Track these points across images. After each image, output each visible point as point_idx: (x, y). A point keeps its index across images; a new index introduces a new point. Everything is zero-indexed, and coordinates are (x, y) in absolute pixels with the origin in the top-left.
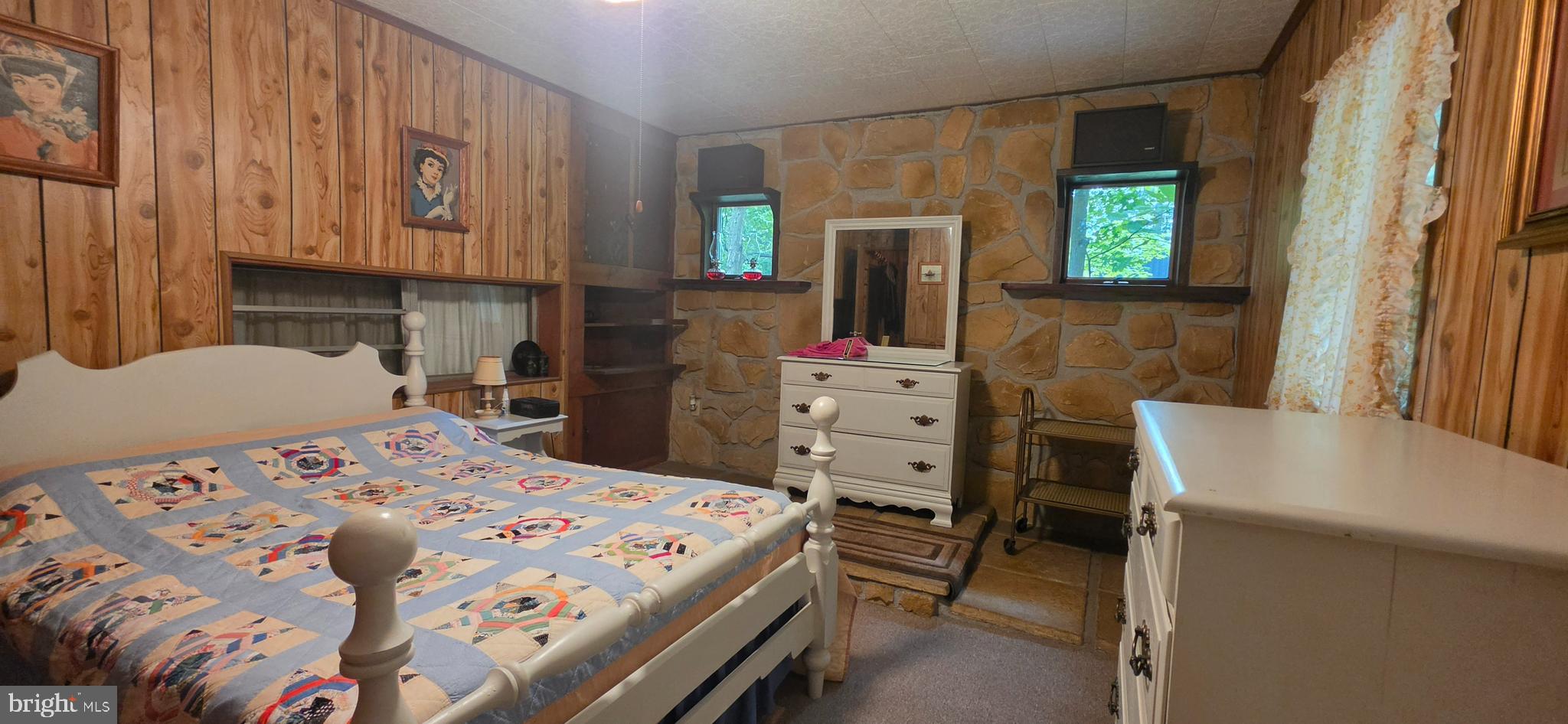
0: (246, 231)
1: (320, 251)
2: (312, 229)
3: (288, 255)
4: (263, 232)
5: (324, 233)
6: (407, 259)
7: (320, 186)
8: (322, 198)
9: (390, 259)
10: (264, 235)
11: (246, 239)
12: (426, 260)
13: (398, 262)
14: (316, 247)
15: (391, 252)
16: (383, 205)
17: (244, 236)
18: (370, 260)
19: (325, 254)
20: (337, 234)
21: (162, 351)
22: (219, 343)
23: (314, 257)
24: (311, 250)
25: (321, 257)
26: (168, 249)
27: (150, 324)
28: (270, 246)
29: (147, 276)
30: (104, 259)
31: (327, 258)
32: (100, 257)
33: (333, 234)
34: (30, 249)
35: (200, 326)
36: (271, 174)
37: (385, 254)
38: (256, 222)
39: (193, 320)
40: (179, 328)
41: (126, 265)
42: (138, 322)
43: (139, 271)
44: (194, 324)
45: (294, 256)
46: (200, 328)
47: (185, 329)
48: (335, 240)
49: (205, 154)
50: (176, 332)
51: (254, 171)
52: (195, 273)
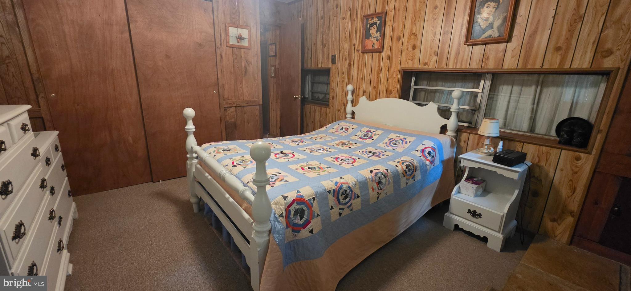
0: (407, 59)
1: (429, 64)
2: (427, 56)
3: (418, 67)
4: (411, 59)
5: (431, 56)
6: (467, 63)
7: (432, 36)
8: (432, 41)
9: (458, 64)
10: (412, 60)
11: (407, 63)
12: (478, 62)
13: (461, 65)
14: (427, 62)
15: (459, 61)
16: (459, 37)
17: (407, 61)
18: (448, 66)
19: (430, 65)
20: (435, 55)
21: (386, 98)
22: (397, 98)
23: (426, 66)
24: (426, 64)
25: (429, 66)
26: (390, 68)
27: (385, 91)
28: (413, 64)
29: (386, 77)
30: (380, 73)
31: (431, 66)
32: (379, 72)
33: (434, 56)
34: (369, 71)
35: (394, 92)
36: (417, 37)
37: (456, 62)
38: (410, 56)
39: (393, 90)
40: (390, 92)
41: (383, 74)
42: (383, 89)
43: (385, 76)
44: (393, 91)
45: (420, 67)
46: (394, 93)
47: (391, 92)
48: (435, 58)
49: (402, 36)
50: (389, 93)
51: (412, 37)
52: (395, 76)
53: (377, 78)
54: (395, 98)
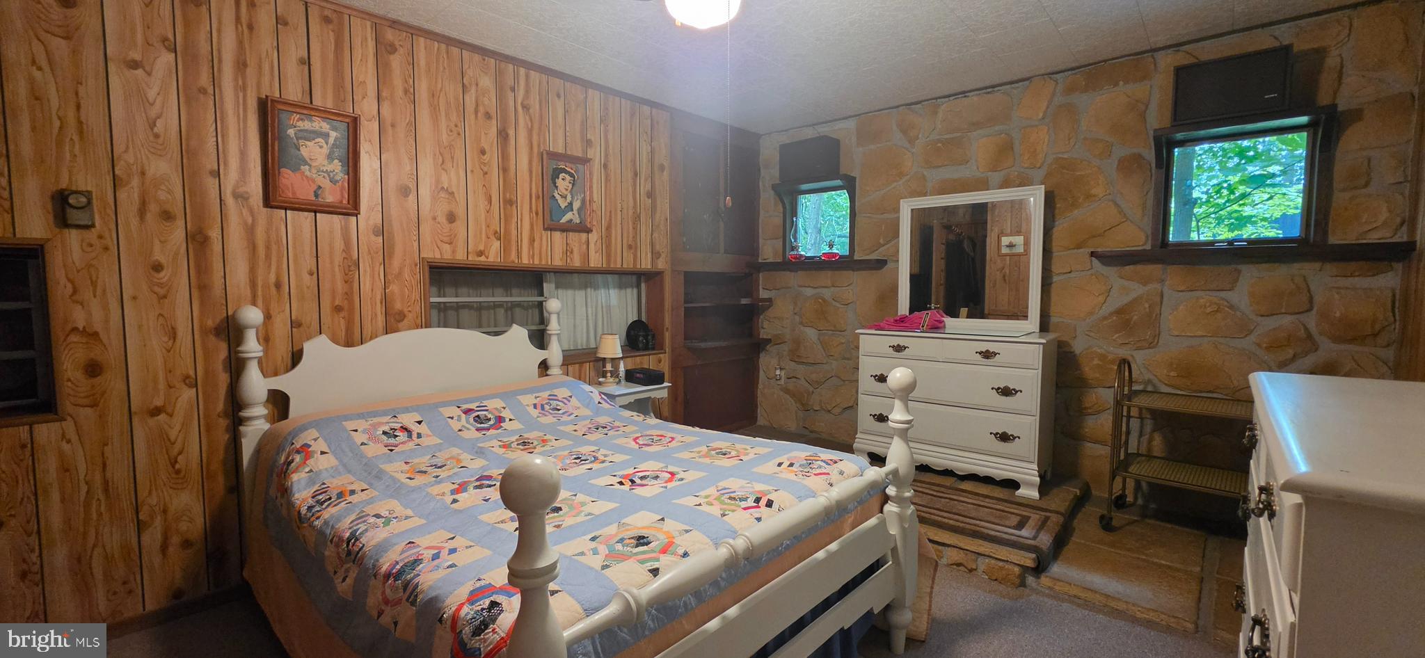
0: (439, 242)
1: (487, 254)
2: (481, 238)
3: (465, 258)
5: (489, 239)
6: (547, 256)
7: (486, 203)
8: (488, 213)
9: (535, 257)
10: (449, 244)
11: (438, 248)
12: (561, 256)
13: (540, 259)
14: (483, 251)
15: (535, 251)
16: (530, 214)
17: (437, 245)
18: (521, 260)
19: (489, 257)
20: (497, 239)
21: (387, 333)
22: (422, 328)
23: (483, 259)
24: (480, 253)
25: (487, 259)
26: (391, 257)
27: (379, 313)
28: (454, 252)
29: (377, 279)
30: (352, 268)
31: (491, 259)
32: (349, 266)
33: (495, 240)
34: (309, 263)
35: (410, 314)
36: (454, 197)
37: (531, 253)
38: (444, 234)
39: (406, 310)
40: (397, 317)
41: (365, 271)
42: (373, 312)
43: (373, 277)
44: (406, 313)
45: (470, 258)
46: (410, 316)
47: (401, 316)
48: (496, 244)
49: (412, 186)
50: (395, 319)
51: (443, 196)
52: (406, 275)
53: (346, 282)
54: (417, 328)
